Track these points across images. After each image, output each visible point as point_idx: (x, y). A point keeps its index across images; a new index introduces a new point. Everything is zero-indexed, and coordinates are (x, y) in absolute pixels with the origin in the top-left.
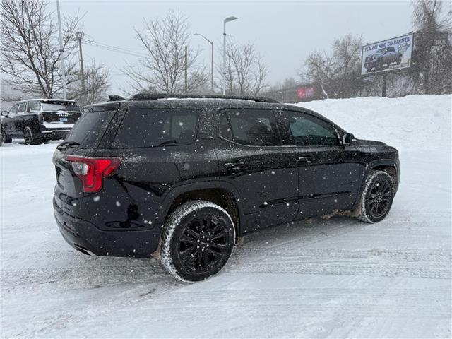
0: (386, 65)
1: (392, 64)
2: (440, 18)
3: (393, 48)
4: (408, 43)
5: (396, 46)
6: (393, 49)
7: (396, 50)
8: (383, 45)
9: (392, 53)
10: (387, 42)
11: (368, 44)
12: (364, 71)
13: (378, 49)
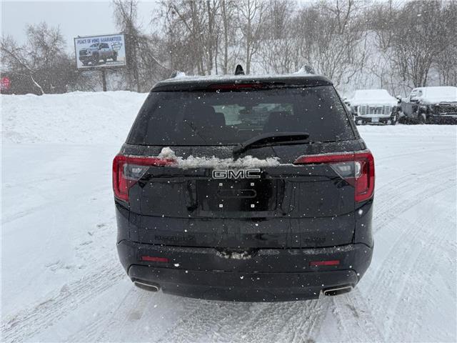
0: (102, 61)
1: (108, 60)
2: (137, 24)
3: (107, 44)
4: (120, 42)
5: (110, 43)
6: (106, 46)
7: (110, 47)
8: (96, 41)
9: (107, 50)
10: (100, 38)
11: (79, 37)
12: (80, 65)
13: (91, 43)
